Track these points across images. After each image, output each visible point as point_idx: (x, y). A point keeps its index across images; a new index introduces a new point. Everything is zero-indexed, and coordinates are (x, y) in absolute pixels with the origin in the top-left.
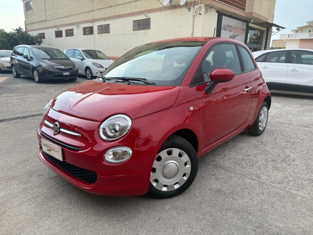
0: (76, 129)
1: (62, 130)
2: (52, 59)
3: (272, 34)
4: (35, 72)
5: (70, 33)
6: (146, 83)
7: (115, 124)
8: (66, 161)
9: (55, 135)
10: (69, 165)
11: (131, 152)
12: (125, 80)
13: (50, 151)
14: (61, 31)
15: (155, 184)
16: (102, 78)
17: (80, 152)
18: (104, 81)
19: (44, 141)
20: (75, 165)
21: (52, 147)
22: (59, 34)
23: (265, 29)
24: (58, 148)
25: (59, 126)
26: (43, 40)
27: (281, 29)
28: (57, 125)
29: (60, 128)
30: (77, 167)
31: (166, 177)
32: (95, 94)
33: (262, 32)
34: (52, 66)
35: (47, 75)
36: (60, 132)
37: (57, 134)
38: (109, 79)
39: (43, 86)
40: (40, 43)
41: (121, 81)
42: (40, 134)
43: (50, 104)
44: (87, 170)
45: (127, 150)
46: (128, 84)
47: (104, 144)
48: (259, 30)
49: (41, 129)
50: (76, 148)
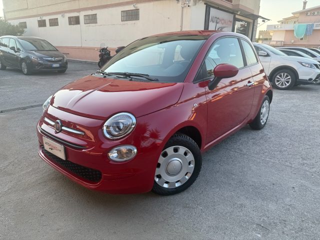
0: (78, 127)
1: (63, 128)
2: (38, 50)
3: (258, 25)
4: (23, 63)
5: (54, 23)
6: (149, 79)
7: (119, 122)
8: (68, 160)
9: (57, 133)
10: (72, 163)
11: (136, 150)
12: (126, 75)
13: (52, 149)
14: (45, 21)
15: (157, 180)
16: (102, 73)
17: (83, 151)
18: (105, 77)
19: (46, 140)
20: (78, 163)
21: (54, 146)
22: (42, 24)
23: (251, 21)
24: (61, 147)
25: (60, 124)
26: (25, 29)
27: (266, 21)
28: (58, 123)
29: (62, 126)
30: (80, 166)
31: (169, 174)
32: (96, 91)
33: (249, 23)
34: (41, 58)
35: (36, 67)
36: (61, 131)
37: (58, 133)
38: (109, 74)
39: (33, 79)
40: (22, 32)
41: (122, 76)
42: (40, 132)
43: (49, 100)
44: (91, 169)
45: (131, 148)
46: (130, 80)
47: (108, 142)
48: (246, 22)
49: (41, 126)
50: (79, 147)
